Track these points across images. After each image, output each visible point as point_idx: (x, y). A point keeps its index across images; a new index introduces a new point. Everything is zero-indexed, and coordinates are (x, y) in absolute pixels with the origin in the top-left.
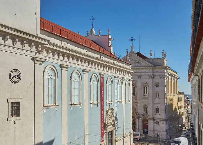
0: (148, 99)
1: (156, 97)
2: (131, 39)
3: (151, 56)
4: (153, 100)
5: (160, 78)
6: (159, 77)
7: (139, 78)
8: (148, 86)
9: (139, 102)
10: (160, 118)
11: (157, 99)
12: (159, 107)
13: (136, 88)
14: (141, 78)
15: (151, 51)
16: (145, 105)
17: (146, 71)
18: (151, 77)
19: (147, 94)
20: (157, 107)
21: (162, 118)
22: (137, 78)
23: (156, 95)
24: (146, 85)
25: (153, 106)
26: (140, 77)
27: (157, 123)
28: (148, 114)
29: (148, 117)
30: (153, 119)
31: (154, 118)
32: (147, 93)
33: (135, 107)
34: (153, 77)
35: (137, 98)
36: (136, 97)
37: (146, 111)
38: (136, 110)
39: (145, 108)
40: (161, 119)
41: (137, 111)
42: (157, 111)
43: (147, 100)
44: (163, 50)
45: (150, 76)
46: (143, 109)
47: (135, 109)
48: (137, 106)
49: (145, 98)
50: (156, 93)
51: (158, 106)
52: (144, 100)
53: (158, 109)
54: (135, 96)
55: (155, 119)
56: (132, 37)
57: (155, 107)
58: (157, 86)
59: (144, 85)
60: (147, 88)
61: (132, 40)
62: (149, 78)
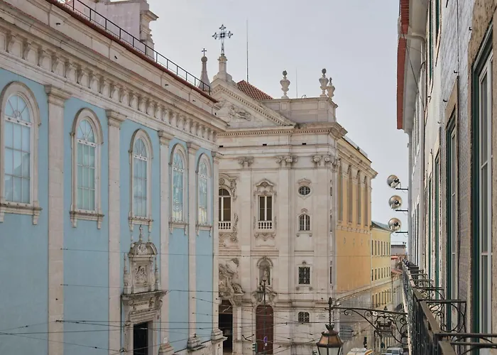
0: (273, 237)
1: (302, 229)
2: (219, 32)
3: (285, 89)
4: (290, 239)
5: (312, 165)
6: (309, 160)
7: (246, 166)
8: (275, 194)
9: (246, 248)
10: (313, 301)
11: (304, 236)
12: (310, 263)
13: (235, 200)
14: (253, 166)
15: (285, 73)
16: (265, 258)
17: (270, 140)
18: (284, 163)
19: (273, 222)
20: (304, 263)
21: (319, 299)
22: (239, 167)
23: (302, 223)
24: (267, 189)
25: (290, 262)
26: (249, 164)
27: (304, 318)
28: (275, 289)
29: (275, 300)
30: (291, 305)
31: (295, 301)
32: (269, 218)
33: (233, 266)
34: (292, 162)
35: (238, 236)
36: (235, 233)
37: (269, 277)
38: (235, 276)
39: (265, 267)
40: (318, 303)
41: (236, 281)
42: (304, 275)
43: (270, 242)
44: (324, 71)
45: (281, 160)
46: (257, 273)
47: (232, 274)
48: (236, 261)
49: (265, 234)
50: (302, 218)
51: (304, 259)
52: (260, 241)
53: (308, 270)
54: (231, 231)
55: (297, 304)
56: (223, 27)
57: (298, 262)
58: (304, 190)
59: (262, 189)
60: (270, 198)
61: (223, 35)
62: (277, 166)
